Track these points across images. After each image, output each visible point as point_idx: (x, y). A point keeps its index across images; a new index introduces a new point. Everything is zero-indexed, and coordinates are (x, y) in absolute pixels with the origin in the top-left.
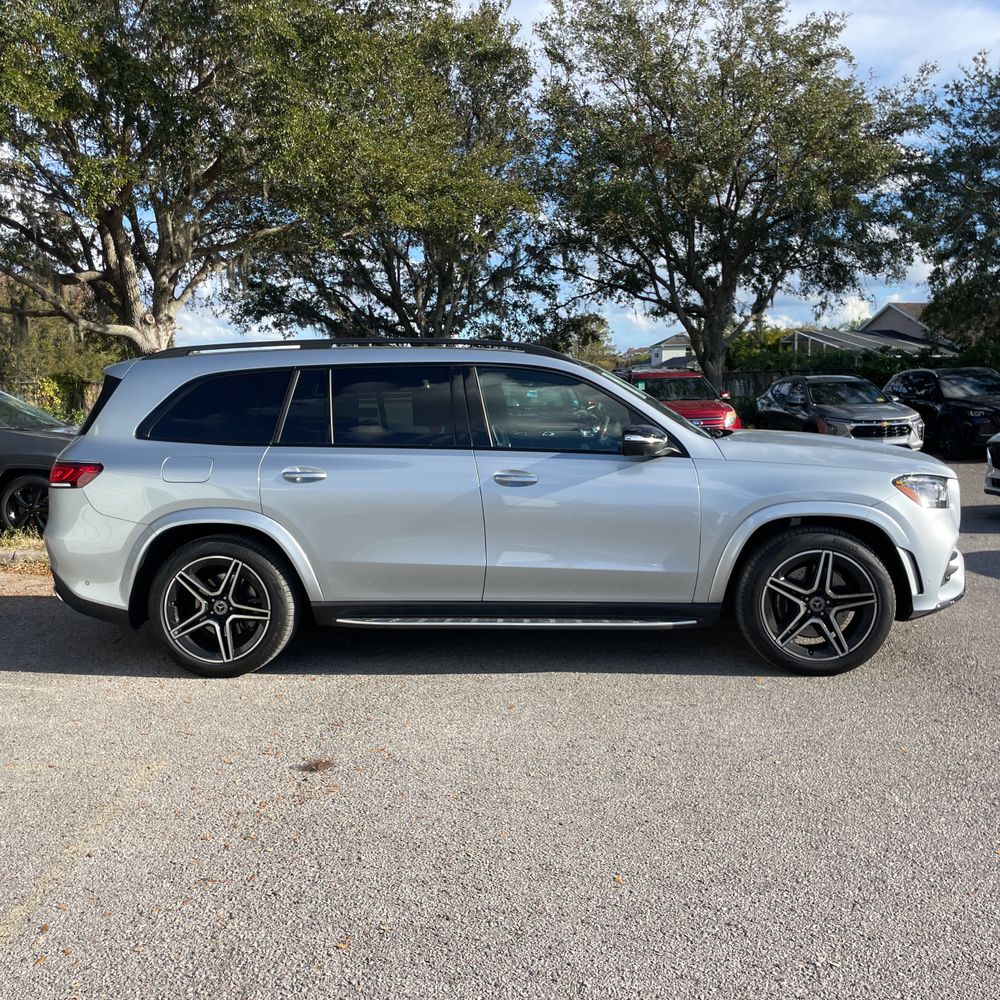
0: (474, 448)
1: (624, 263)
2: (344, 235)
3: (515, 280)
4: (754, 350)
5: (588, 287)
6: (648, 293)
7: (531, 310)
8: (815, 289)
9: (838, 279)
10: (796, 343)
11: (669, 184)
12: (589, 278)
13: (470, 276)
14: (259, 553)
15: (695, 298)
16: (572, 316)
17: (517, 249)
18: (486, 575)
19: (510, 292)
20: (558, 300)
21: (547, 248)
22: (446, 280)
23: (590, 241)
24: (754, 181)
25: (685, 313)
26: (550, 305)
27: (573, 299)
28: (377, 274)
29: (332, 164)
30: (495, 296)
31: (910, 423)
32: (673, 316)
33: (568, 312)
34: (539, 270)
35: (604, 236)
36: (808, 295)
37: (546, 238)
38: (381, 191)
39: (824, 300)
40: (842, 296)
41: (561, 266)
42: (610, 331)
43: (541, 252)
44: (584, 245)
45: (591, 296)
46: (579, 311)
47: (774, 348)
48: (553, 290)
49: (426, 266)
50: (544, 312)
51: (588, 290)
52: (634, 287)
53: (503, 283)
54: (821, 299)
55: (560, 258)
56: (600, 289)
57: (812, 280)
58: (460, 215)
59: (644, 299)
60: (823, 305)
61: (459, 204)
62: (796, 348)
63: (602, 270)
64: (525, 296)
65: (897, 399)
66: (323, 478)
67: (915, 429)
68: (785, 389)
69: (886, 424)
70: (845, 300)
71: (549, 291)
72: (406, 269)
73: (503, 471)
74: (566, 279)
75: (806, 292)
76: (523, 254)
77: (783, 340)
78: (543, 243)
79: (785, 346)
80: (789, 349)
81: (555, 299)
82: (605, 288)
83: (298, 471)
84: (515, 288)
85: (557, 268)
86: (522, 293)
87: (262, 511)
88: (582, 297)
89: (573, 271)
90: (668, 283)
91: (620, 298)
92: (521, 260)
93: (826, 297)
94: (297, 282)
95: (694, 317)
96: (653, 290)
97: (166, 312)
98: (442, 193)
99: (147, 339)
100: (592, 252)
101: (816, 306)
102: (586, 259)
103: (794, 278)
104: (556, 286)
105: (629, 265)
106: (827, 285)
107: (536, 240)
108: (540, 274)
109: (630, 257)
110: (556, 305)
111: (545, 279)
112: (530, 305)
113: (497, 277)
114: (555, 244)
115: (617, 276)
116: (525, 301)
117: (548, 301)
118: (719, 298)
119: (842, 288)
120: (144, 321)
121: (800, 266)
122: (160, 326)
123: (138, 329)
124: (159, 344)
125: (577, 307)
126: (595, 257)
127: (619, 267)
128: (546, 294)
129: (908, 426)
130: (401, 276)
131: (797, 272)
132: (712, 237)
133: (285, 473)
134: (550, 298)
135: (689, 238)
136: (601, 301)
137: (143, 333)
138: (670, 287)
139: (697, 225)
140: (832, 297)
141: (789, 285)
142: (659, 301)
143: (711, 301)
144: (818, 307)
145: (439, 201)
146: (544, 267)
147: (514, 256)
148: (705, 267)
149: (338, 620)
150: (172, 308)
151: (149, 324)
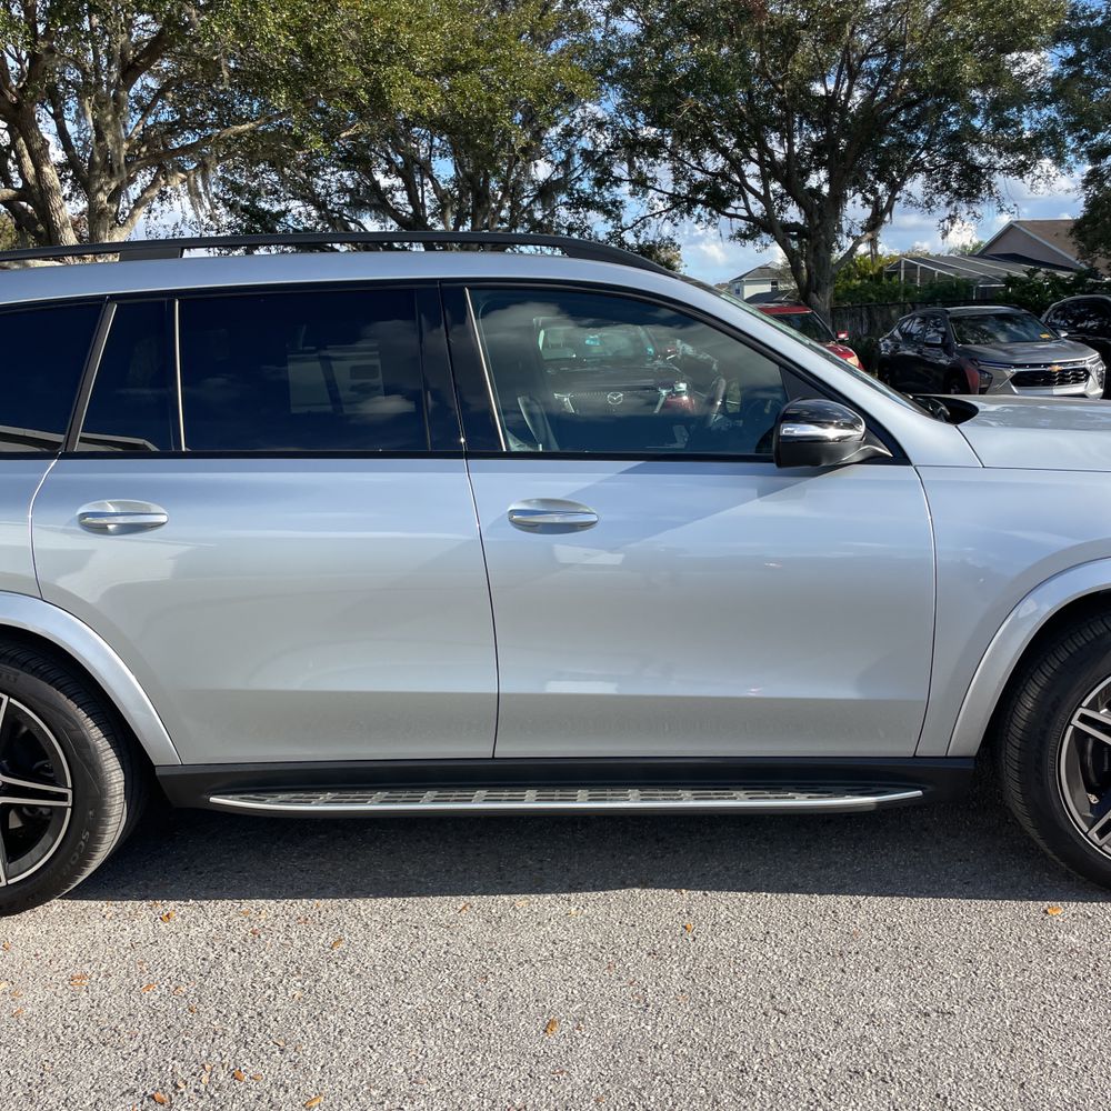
0: (468, 456)
1: (704, 171)
2: (343, 135)
3: (570, 195)
4: (854, 281)
5: (661, 204)
6: (736, 209)
7: (590, 234)
8: (942, 199)
9: (970, 185)
10: (902, 272)
11: (762, 63)
12: (661, 191)
13: (512, 191)
14: (43, 677)
15: (793, 214)
16: (641, 242)
17: (570, 155)
18: (498, 710)
19: (563, 212)
20: (623, 221)
21: (609, 153)
22: (482, 197)
23: (661, 144)
24: (871, 56)
25: (782, 232)
26: (613, 227)
27: (642, 218)
28: (398, 194)
29: (304, 20)
30: (545, 217)
31: (1088, 366)
32: (766, 237)
33: (636, 236)
34: (599, 183)
35: (680, 136)
36: (933, 207)
37: (605, 140)
38: (377, 62)
39: (952, 213)
40: (975, 208)
41: (625, 176)
42: (683, 264)
43: (601, 158)
44: (654, 148)
45: (665, 215)
46: (650, 234)
47: (877, 278)
48: (617, 208)
49: (456, 181)
50: (606, 237)
51: (661, 206)
52: (718, 202)
53: (555, 200)
54: (949, 211)
55: (625, 166)
56: (676, 205)
57: (937, 187)
58: (490, 99)
59: (731, 216)
60: (952, 219)
61: (490, 86)
62: (902, 278)
63: (676, 181)
64: (582, 216)
65: (1066, 334)
66: (161, 524)
67: (1094, 374)
68: (914, 327)
69: (1057, 368)
70: (979, 212)
71: (611, 210)
72: (430, 185)
73: (527, 502)
74: (633, 194)
75: (929, 204)
76: (577, 161)
77: (886, 269)
78: (603, 146)
79: (890, 276)
80: (895, 279)
81: (620, 220)
82: (681, 204)
83: (112, 509)
84: (569, 206)
85: (621, 180)
86: (578, 213)
87: (41, 593)
88: (653, 215)
89: (641, 183)
90: (762, 193)
91: (699, 217)
92: (576, 169)
93: (956, 209)
94: (296, 206)
95: (794, 238)
96: (742, 204)
98: (465, 69)
100: (665, 159)
101: (943, 221)
102: (657, 168)
103: (916, 186)
104: (621, 203)
105: (711, 174)
106: (958, 194)
107: (594, 142)
108: (600, 188)
109: (714, 162)
110: (621, 228)
111: (606, 194)
112: (588, 227)
113: (546, 192)
114: (618, 148)
115: (697, 188)
116: (583, 223)
117: (611, 222)
118: (824, 212)
119: (976, 197)
121: (924, 169)
125: (647, 229)
126: (668, 165)
127: (699, 176)
128: (608, 213)
129: (1085, 370)
130: (426, 194)
131: (921, 177)
132: (814, 136)
133: (84, 515)
134: (614, 219)
135: (787, 135)
136: (677, 220)
138: (764, 199)
139: (797, 119)
140: (963, 208)
141: (910, 195)
142: (750, 217)
143: (816, 217)
144: (946, 222)
145: (462, 79)
146: (605, 179)
147: (566, 164)
148: (805, 174)
149: (213, 799)
150: (115, 237)
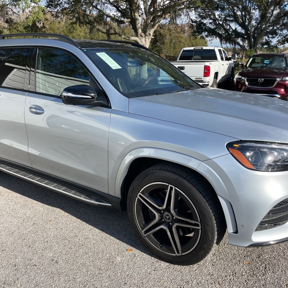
97: (149, 32)
99: (142, 42)
120: (141, 36)
122: (146, 37)
123: (139, 38)
124: (146, 43)
137: (140, 39)
150: (151, 31)
151: (142, 36)
